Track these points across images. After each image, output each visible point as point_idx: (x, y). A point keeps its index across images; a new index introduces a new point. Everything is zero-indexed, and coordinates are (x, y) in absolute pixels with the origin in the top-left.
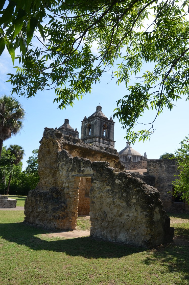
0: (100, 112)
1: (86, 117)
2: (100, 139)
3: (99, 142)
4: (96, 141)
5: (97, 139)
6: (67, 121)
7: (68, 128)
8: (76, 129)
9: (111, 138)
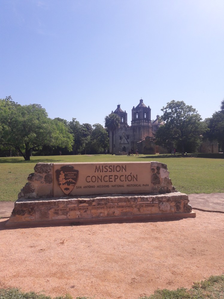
0: (142, 104)
1: (134, 107)
2: (143, 120)
3: (143, 122)
4: (142, 122)
5: (143, 121)
6: (119, 106)
7: (121, 111)
8: (125, 111)
9: (149, 119)
